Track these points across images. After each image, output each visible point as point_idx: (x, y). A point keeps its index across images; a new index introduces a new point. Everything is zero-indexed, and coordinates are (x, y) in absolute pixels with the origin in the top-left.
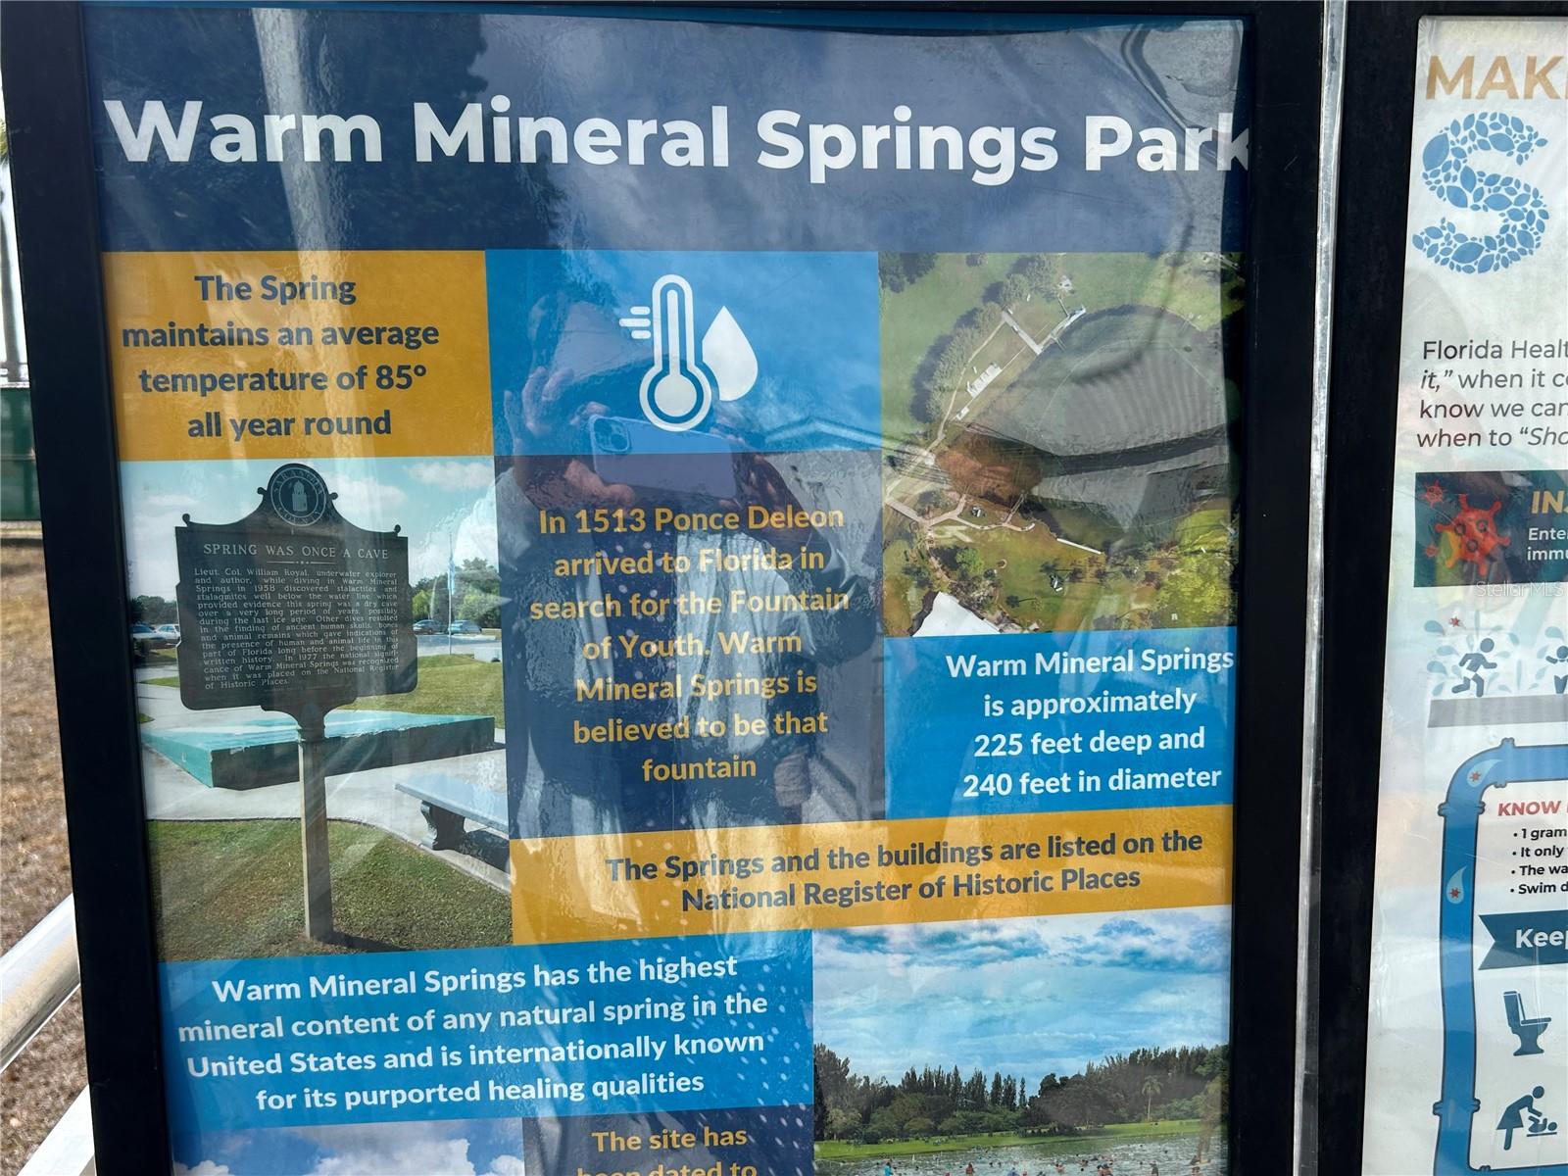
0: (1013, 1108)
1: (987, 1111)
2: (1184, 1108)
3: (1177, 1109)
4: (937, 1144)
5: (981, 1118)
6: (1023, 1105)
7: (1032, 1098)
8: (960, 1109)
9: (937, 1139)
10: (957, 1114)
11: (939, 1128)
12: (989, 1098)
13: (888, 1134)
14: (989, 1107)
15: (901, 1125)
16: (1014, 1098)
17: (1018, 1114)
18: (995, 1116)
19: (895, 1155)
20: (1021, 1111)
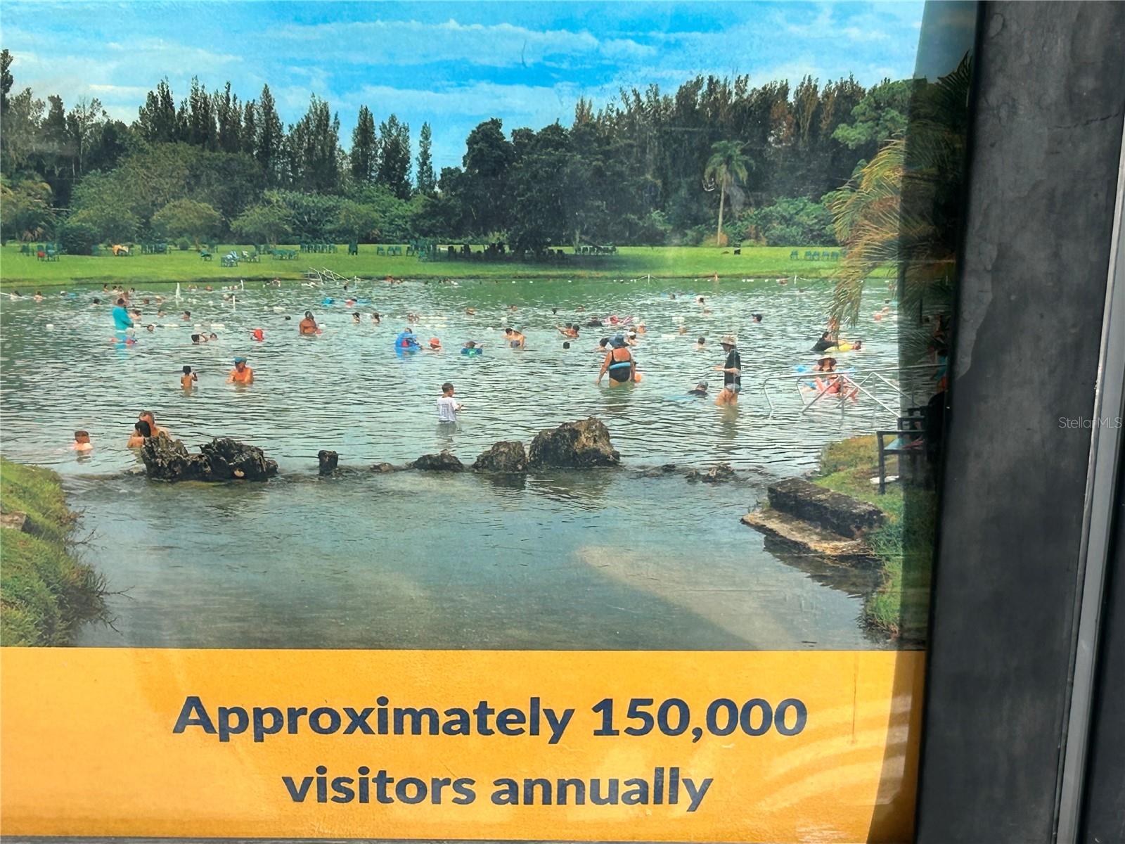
0: (402, 191)
1: (341, 193)
2: (803, 218)
3: (787, 221)
4: (230, 263)
5: (329, 210)
6: (426, 186)
7: (447, 172)
8: (280, 185)
9: (230, 251)
10: (275, 196)
11: (234, 225)
12: (347, 166)
13: (114, 232)
14: (349, 184)
15: (145, 215)
16: (404, 170)
17: (416, 206)
18: (364, 209)
19: (135, 283)
20: (421, 198)
